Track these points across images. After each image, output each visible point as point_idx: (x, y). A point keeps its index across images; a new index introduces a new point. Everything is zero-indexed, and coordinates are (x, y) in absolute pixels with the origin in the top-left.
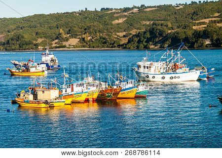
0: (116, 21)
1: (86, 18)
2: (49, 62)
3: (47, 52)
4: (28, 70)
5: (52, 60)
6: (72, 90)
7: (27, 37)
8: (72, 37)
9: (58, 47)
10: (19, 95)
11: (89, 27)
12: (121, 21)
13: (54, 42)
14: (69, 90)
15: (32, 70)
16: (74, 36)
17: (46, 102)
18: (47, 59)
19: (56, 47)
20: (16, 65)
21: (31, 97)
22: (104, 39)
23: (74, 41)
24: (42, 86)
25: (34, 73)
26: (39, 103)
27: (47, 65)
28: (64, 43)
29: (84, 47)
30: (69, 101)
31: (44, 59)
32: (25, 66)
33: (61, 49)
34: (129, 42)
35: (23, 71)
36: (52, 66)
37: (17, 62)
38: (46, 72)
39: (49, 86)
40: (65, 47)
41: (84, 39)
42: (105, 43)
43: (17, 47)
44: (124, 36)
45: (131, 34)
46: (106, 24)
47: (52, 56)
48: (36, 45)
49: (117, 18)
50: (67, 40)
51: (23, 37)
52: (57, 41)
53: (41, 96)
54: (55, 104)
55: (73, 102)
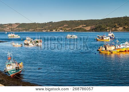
1: (126, 19)
2: (111, 36)
3: (110, 32)
4: (103, 39)
5: (112, 35)
6: (120, 47)
7: (103, 27)
8: (120, 27)
10: (100, 48)
11: (127, 23)
13: (113, 29)
14: (119, 47)
15: (105, 39)
16: (121, 26)
17: (110, 51)
18: (110, 35)
19: (114, 30)
20: (98, 37)
21: (104, 49)
23: (121, 28)
24: (108, 45)
26: (107, 51)
27: (110, 37)
28: (117, 29)
29: (125, 30)
30: (118, 51)
31: (109, 35)
32: (102, 37)
33: (116, 31)
35: (101, 39)
36: (112, 38)
37: (99, 36)
38: (110, 40)
39: (111, 45)
40: (117, 30)
41: (125, 27)
43: (99, 30)
47: (112, 34)
48: (107, 30)
50: (118, 28)
51: (102, 27)
53: (108, 48)
54: (113, 52)
55: (120, 51)
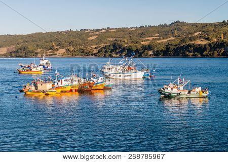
0: (90, 38)
1: (70, 36)
2: (45, 65)
3: (44, 58)
4: (30, 70)
5: (47, 64)
6: (62, 84)
7: (30, 48)
8: (61, 48)
9: (52, 55)
10: (26, 87)
11: (72, 42)
12: (94, 38)
13: (49, 51)
14: (59, 83)
15: (34, 70)
16: (62, 47)
17: (43, 92)
18: (44, 62)
19: (50, 55)
20: (22, 66)
21: (33, 88)
22: (82, 49)
23: (62, 51)
24: (41, 80)
25: (35, 71)
26: (38, 92)
27: (44, 66)
28: (55, 52)
29: (69, 54)
30: (59, 91)
31: (41, 62)
32: (28, 67)
34: (99, 52)
35: (27, 71)
36: (47, 68)
38: (43, 71)
39: (46, 81)
40: (56, 54)
41: (69, 49)
42: (83, 52)
43: (24, 54)
44: (96, 48)
45: (100, 47)
46: (83, 40)
47: (47, 61)
48: (37, 53)
49: (91, 36)
50: (57, 50)
51: (28, 48)
52: (51, 50)
53: (40, 87)
54: (49, 93)
55: (62, 92)
